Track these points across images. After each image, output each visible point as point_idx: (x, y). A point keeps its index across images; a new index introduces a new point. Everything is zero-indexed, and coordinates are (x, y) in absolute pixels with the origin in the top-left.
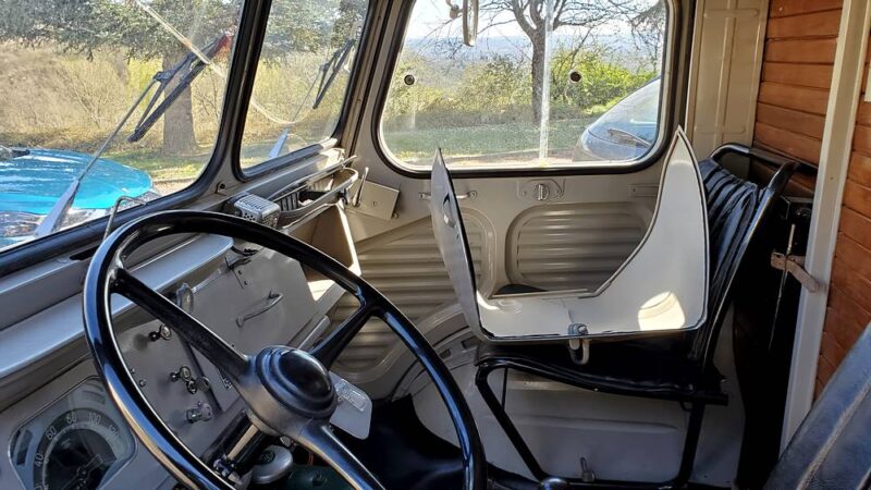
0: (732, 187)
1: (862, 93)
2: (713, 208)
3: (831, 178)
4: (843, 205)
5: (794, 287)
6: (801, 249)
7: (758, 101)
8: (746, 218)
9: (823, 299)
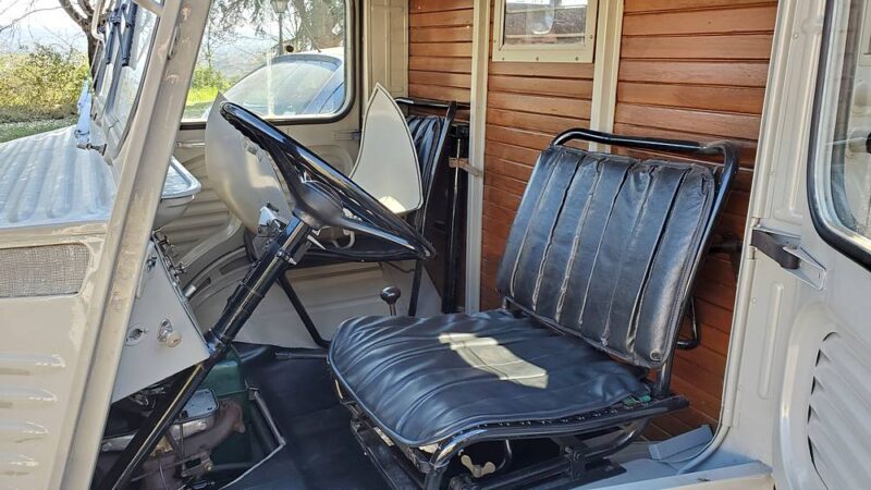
0: (417, 122)
1: (490, 57)
2: (416, 138)
3: (478, 108)
4: (486, 123)
5: (464, 175)
6: (465, 154)
7: (409, 70)
8: (436, 138)
9: (481, 181)
